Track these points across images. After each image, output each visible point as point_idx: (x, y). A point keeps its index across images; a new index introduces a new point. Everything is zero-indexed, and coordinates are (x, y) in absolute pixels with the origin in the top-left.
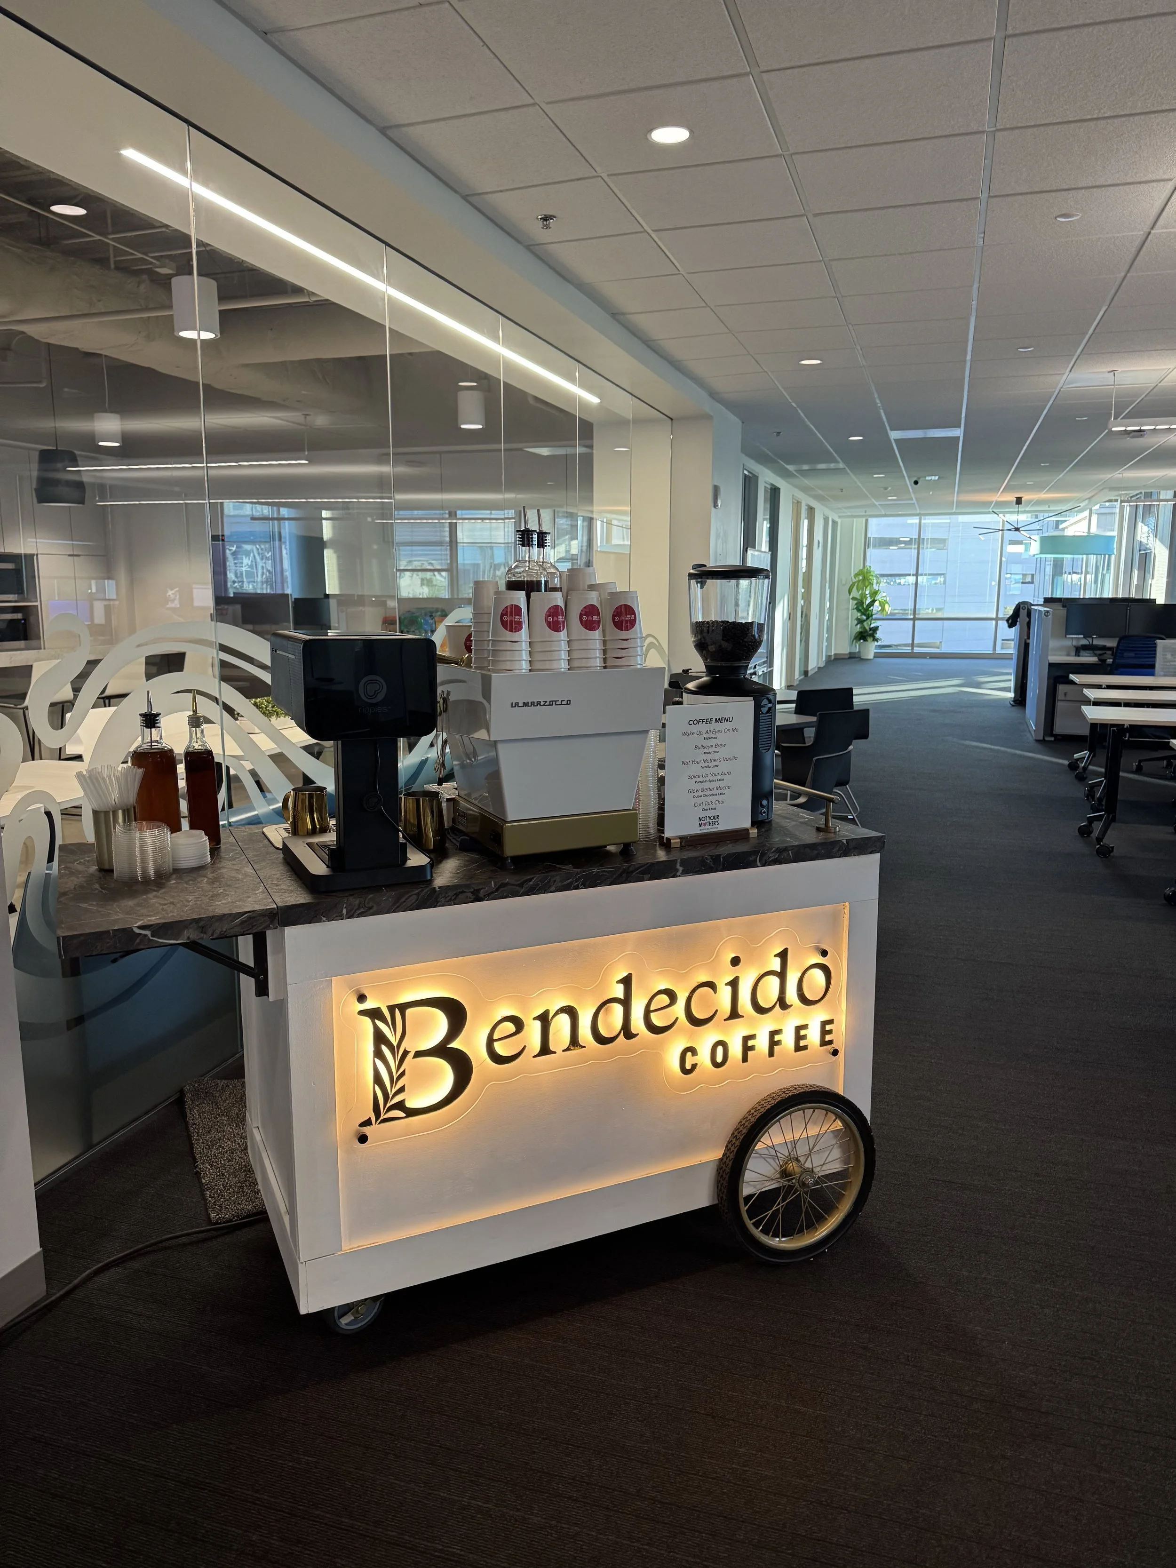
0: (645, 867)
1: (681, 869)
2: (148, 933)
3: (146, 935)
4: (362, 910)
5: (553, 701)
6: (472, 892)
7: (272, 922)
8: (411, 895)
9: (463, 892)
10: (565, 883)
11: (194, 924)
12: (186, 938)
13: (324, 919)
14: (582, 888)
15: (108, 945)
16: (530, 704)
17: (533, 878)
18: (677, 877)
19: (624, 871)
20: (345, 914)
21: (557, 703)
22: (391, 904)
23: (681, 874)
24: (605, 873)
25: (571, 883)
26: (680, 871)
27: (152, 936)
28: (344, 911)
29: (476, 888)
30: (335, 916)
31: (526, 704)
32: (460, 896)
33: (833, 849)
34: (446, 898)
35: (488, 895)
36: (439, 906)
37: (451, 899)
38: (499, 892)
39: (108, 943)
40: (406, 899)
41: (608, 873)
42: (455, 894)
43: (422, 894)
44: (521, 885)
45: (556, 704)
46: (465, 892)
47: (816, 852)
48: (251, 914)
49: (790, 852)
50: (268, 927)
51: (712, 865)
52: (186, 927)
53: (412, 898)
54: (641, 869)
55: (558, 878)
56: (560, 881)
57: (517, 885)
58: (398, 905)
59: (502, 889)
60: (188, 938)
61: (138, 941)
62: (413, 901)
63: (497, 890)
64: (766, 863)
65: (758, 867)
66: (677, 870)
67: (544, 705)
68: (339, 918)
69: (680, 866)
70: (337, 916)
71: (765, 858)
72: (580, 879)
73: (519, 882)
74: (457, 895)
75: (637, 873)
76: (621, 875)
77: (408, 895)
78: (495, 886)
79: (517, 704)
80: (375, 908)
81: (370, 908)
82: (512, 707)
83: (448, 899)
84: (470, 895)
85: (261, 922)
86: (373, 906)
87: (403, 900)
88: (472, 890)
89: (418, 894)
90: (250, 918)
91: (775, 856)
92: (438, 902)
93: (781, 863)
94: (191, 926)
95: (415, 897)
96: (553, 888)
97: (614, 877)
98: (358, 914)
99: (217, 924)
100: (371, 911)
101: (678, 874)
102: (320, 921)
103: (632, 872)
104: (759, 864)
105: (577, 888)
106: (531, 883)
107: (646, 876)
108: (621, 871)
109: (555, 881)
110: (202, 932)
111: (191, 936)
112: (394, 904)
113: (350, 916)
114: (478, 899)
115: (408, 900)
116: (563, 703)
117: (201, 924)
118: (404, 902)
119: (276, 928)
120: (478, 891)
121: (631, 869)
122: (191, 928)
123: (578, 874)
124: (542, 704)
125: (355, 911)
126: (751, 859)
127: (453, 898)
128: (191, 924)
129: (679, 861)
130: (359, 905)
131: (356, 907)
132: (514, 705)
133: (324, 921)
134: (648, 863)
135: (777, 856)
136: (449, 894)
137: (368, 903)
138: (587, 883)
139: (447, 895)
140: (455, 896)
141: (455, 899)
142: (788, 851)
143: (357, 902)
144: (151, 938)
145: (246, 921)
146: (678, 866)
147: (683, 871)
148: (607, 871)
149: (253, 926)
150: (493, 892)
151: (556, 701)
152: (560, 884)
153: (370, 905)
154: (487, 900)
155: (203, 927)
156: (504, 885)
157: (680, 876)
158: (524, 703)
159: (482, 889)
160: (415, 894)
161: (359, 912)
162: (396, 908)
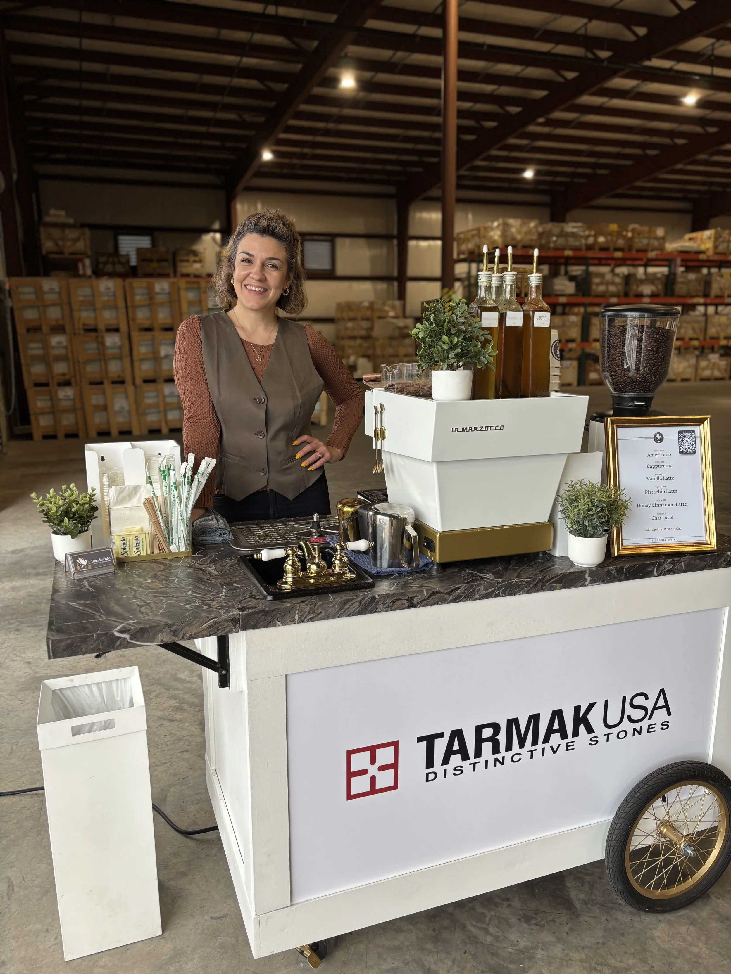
0: (559, 577)
1: (589, 579)
2: (127, 636)
3: (125, 639)
4: (312, 616)
5: (488, 427)
6: (407, 600)
7: (234, 627)
8: (355, 602)
9: (399, 599)
10: (488, 591)
11: (167, 628)
12: (160, 640)
13: (279, 623)
14: (502, 596)
15: (93, 646)
16: (468, 430)
17: (460, 587)
18: (585, 586)
19: (540, 581)
20: (297, 619)
21: (492, 428)
22: (337, 610)
23: (589, 583)
24: (523, 583)
25: (494, 591)
26: (588, 581)
27: (131, 639)
28: (297, 617)
29: (410, 596)
30: (288, 621)
31: (464, 430)
32: (396, 603)
33: (720, 560)
34: (384, 604)
35: (421, 602)
36: (378, 612)
37: (388, 606)
38: (430, 599)
39: (92, 645)
40: (350, 606)
41: (526, 582)
42: (392, 602)
43: (363, 602)
44: (450, 593)
45: (491, 430)
46: (402, 599)
47: (705, 563)
48: (216, 619)
49: (683, 563)
50: (231, 631)
51: (616, 576)
52: (161, 631)
53: (353, 605)
54: (555, 579)
55: (481, 587)
56: (483, 590)
57: (446, 594)
58: (343, 611)
59: (433, 597)
60: (162, 641)
61: (118, 643)
62: (356, 608)
63: (428, 598)
64: (662, 572)
65: (655, 576)
66: (585, 580)
67: (480, 430)
68: (292, 622)
69: (589, 576)
70: (290, 621)
71: (661, 569)
72: (501, 587)
73: (448, 591)
74: (394, 602)
75: (551, 583)
76: (536, 585)
77: (352, 603)
78: (427, 594)
79: (457, 430)
80: (323, 614)
81: (319, 614)
82: (452, 432)
83: (387, 605)
84: (405, 602)
85: (225, 626)
86: (321, 612)
87: (347, 606)
88: (407, 598)
89: (360, 602)
90: (216, 623)
91: (669, 567)
92: (377, 609)
93: (675, 573)
94: (165, 630)
95: (358, 604)
96: (477, 596)
97: (531, 586)
98: (309, 619)
99: (187, 629)
100: (320, 616)
101: (587, 583)
102: (275, 625)
103: (547, 582)
104: (655, 574)
105: (498, 596)
106: (458, 592)
107: (559, 586)
108: (537, 580)
109: (479, 590)
110: (174, 636)
111: (164, 639)
112: (340, 610)
113: (301, 621)
114: (412, 606)
115: (352, 607)
116: (497, 428)
117: (173, 628)
118: (349, 608)
119: (238, 632)
120: (413, 598)
121: (546, 579)
122: (164, 632)
123: (499, 583)
124: (479, 429)
125: (306, 617)
126: (649, 569)
127: (390, 605)
128: (164, 628)
129: (588, 572)
130: (309, 612)
131: (306, 614)
132: (454, 431)
133: (279, 626)
134: (561, 574)
135: (671, 567)
136: (387, 601)
137: (317, 609)
138: (507, 593)
139: (385, 603)
140: (392, 603)
141: (392, 605)
142: (681, 563)
143: (308, 609)
144: (130, 641)
145: (212, 626)
146: (587, 576)
147: (591, 580)
148: (524, 581)
149: (218, 630)
150: (425, 600)
151: (491, 427)
152: (483, 592)
153: (319, 611)
154: (419, 607)
155: (175, 631)
156: (434, 593)
157: (587, 585)
158: (463, 428)
159: (416, 596)
160: (358, 602)
161: (309, 617)
162: (341, 614)
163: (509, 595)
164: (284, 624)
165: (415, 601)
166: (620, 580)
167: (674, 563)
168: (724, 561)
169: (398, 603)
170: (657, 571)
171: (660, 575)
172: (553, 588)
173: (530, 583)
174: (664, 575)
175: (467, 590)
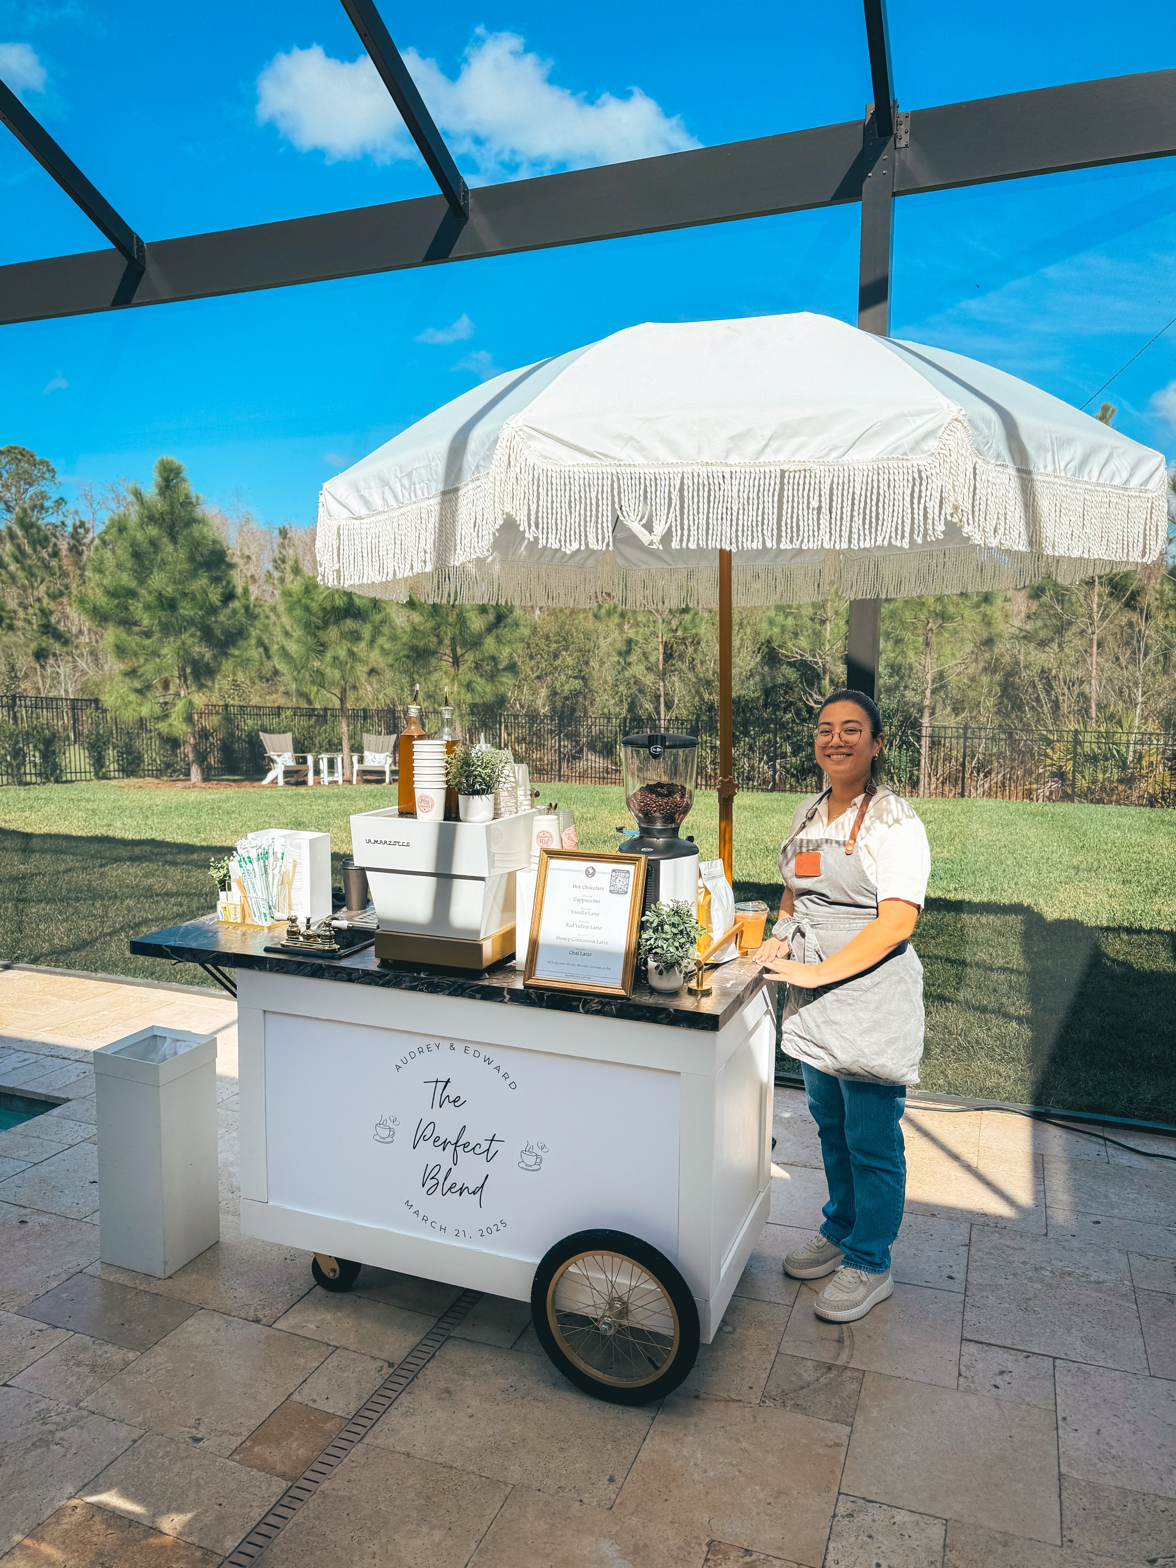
163: (431, 992)
164: (260, 970)
165: (353, 977)
166: (541, 1007)
167: (604, 1005)
168: (666, 1017)
169: (339, 975)
170: (583, 1008)
171: (587, 1013)
172: (472, 997)
173: (449, 986)
174: (592, 1014)
175: (396, 977)
